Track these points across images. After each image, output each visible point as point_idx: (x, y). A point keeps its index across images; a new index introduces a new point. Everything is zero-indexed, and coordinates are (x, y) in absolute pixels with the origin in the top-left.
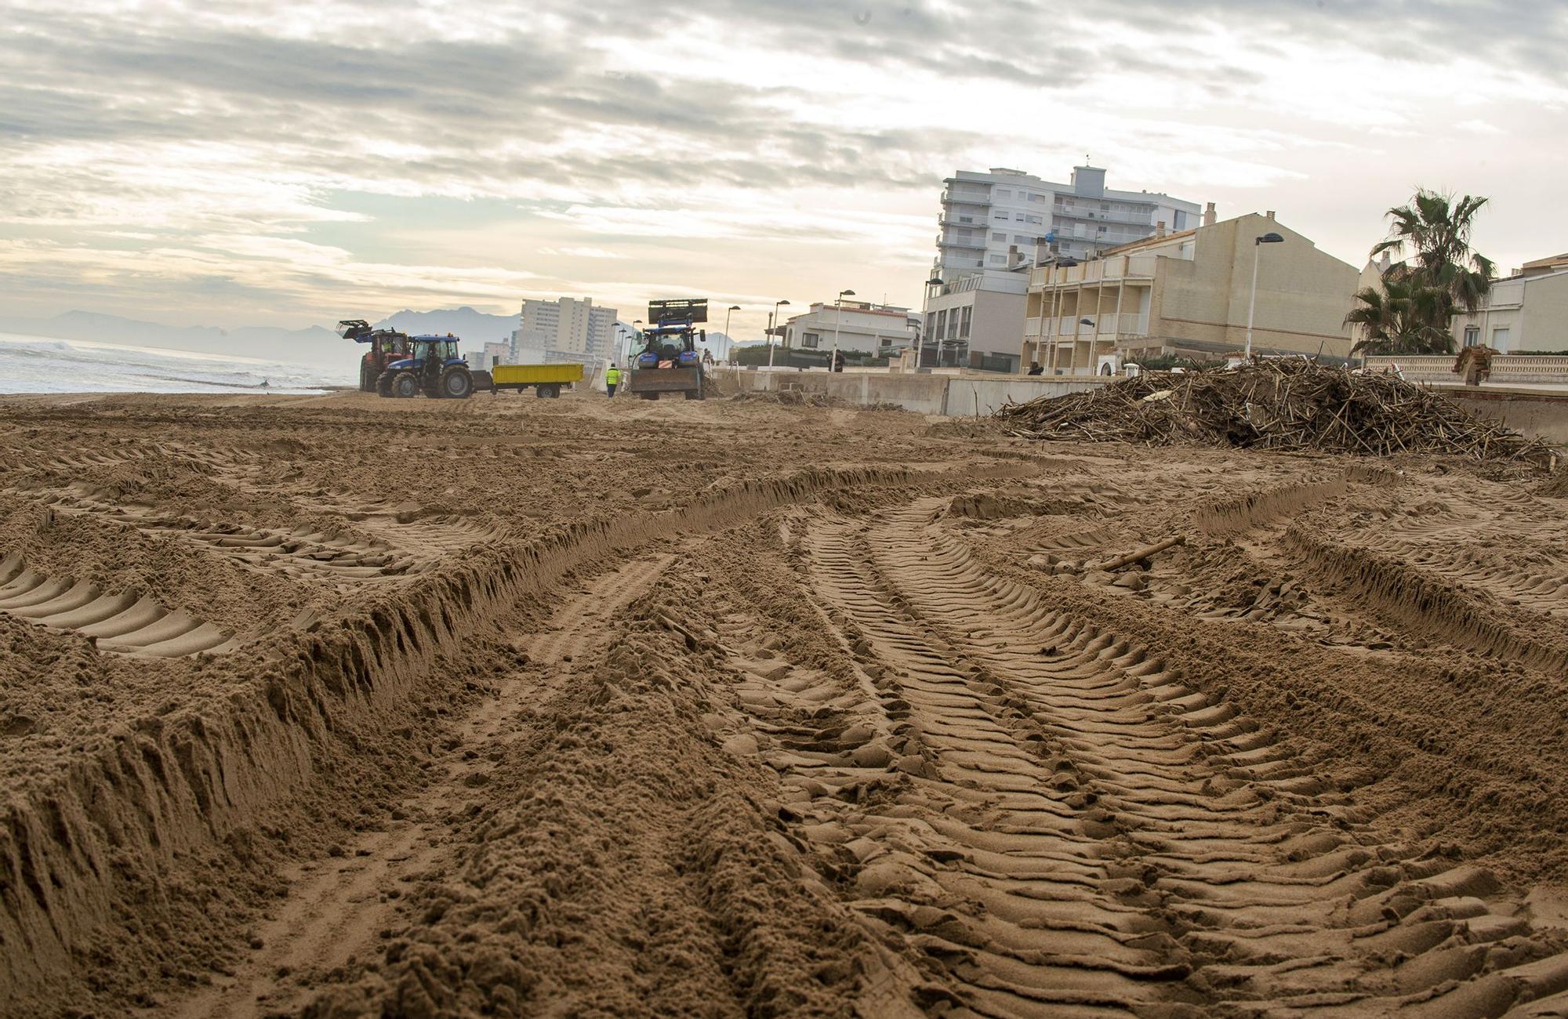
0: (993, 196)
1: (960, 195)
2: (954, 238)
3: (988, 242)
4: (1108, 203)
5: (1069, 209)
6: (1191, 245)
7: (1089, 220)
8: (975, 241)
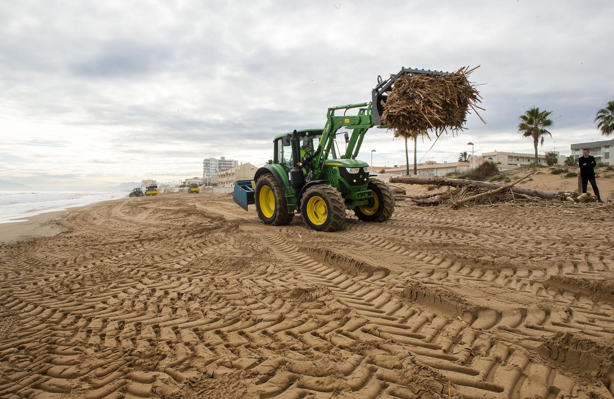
0: (210, 162)
1: (205, 162)
2: (205, 168)
3: (210, 168)
4: (225, 161)
5: (221, 163)
6: (239, 167)
7: (223, 164)
8: (208, 168)
